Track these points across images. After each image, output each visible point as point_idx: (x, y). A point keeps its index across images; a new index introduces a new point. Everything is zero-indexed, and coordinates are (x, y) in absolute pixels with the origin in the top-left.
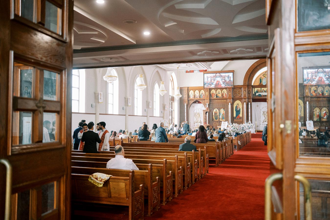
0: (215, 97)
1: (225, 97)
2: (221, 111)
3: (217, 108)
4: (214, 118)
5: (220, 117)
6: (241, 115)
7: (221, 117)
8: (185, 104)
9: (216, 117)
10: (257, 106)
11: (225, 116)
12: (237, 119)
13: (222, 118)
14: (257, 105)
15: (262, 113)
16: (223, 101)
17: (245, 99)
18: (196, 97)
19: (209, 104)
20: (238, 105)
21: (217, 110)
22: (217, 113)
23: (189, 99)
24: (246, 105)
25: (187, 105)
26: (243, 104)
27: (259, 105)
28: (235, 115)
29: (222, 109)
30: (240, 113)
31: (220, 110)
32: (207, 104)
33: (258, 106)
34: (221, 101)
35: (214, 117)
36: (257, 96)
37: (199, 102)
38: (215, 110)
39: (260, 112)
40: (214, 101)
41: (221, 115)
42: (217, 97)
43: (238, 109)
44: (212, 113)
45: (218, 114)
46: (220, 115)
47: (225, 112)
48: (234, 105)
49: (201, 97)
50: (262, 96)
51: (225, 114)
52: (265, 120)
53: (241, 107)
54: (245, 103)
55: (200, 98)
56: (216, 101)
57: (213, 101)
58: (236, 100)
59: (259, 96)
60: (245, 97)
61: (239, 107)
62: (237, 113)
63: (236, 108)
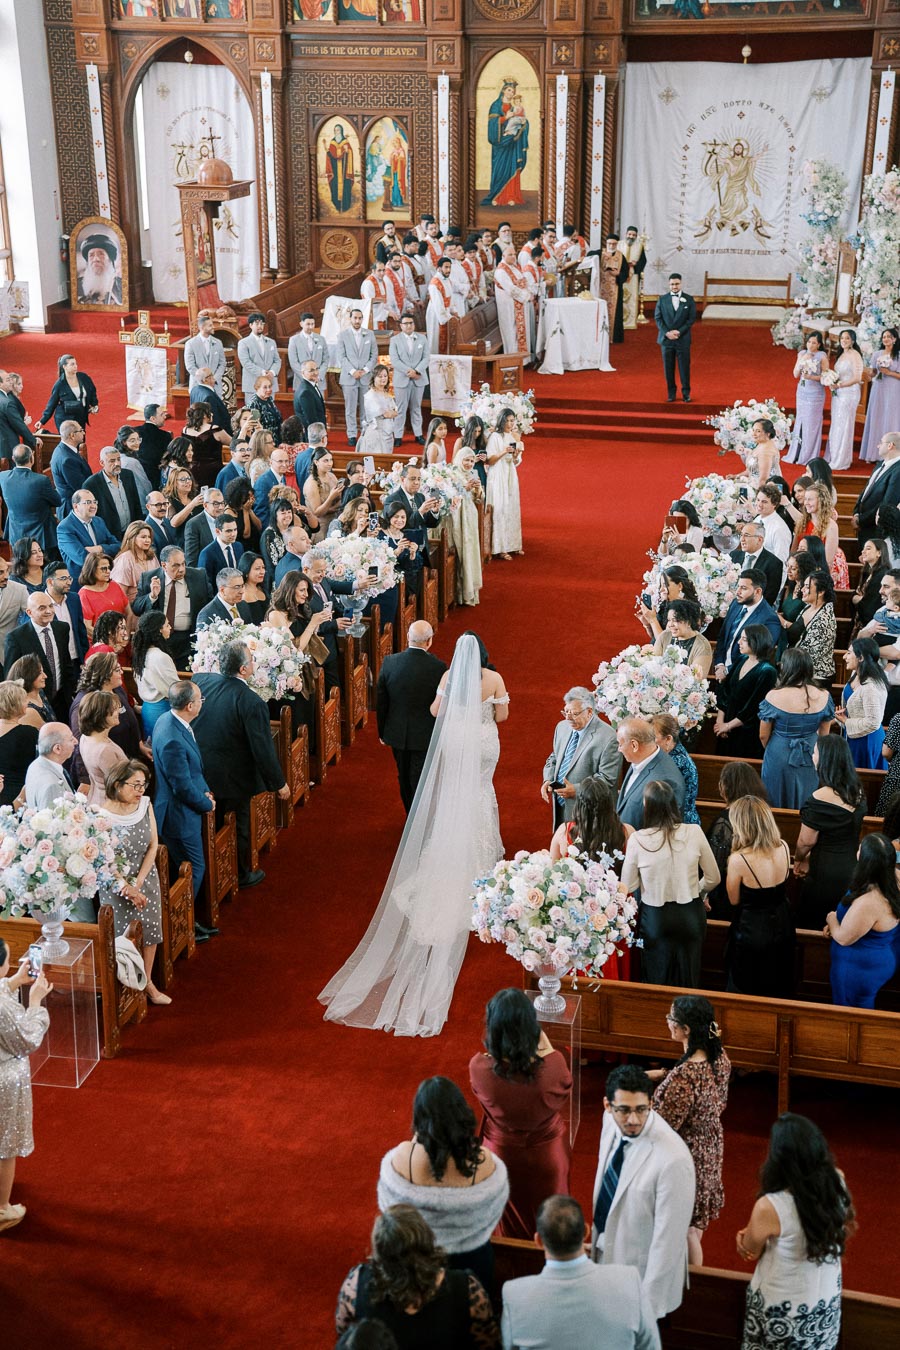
0: (329, 16)
1: (409, 17)
2: (381, 141)
3: (349, 117)
4: (325, 192)
5: (369, 192)
6: (529, 180)
7: (376, 188)
8: (92, 70)
9: (340, 186)
10: (661, 96)
11: (407, 183)
12: (503, 208)
13: (387, 197)
14: (662, 90)
15: (698, 154)
16: (389, 51)
17: (562, 39)
18: (179, 11)
19: (279, 75)
20: (508, 93)
21: (349, 130)
22: (345, 157)
23: (118, 25)
24: (570, 97)
25: (110, 81)
26: (547, 88)
27: (677, 88)
28: (484, 180)
29: (388, 121)
30: (522, 165)
31: (373, 134)
32: (266, 78)
33: (668, 96)
34: (377, 51)
35: (323, 183)
36: (666, 7)
37: (205, 57)
38: (328, 133)
39: (686, 148)
40: (324, 51)
41: (382, 170)
42: (341, 14)
43: (510, 130)
44: (312, 158)
45: (357, 166)
46: (374, 170)
47: (405, 146)
48: (480, 93)
49: (212, 11)
50: (703, 16)
51: (408, 164)
52: (718, 218)
53: (530, 104)
54: (562, 81)
55: (207, 17)
56: (340, 51)
57: (315, 50)
58: (497, 49)
59: (679, 15)
60: (566, 28)
61: (515, 110)
62: (504, 156)
63: (496, 115)
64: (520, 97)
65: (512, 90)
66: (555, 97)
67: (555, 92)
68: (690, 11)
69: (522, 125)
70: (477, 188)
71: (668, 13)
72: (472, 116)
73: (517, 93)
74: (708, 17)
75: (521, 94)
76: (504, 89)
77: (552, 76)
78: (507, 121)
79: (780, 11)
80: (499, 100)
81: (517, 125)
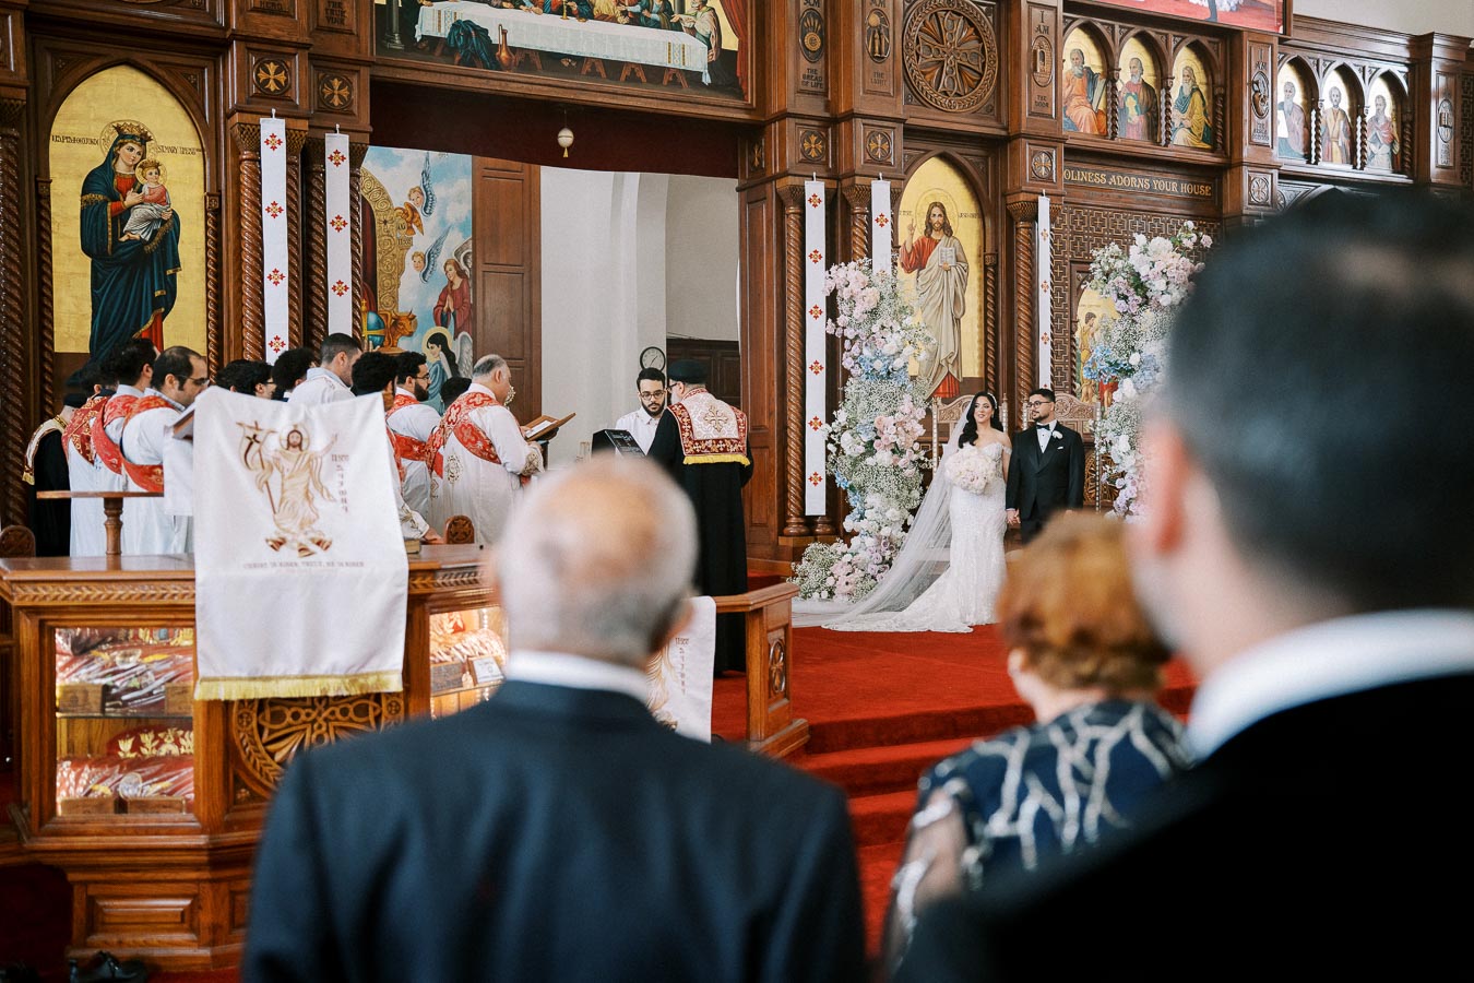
6: (183, 329)
20: (128, 154)
24: (289, 165)
28: (75, 329)
30: (166, 302)
36: (430, 41)
43: (135, 229)
48: (55, 149)
50: (497, 65)
53: (179, 181)
54: (273, 128)
58: (96, 63)
59: (457, 59)
60: (273, 27)
61: (145, 190)
62: (123, 281)
63: (101, 197)
64: (157, 165)
65: (137, 149)
66: (257, 160)
67: (258, 149)
68: (476, 55)
69: (164, 222)
70: (58, 349)
71: (438, 52)
72: (42, 190)
73: (149, 156)
74: (508, 68)
75: (159, 159)
76: (118, 144)
77: (248, 118)
78: (128, 211)
79: (623, 78)
80: (107, 168)
81: (152, 220)
